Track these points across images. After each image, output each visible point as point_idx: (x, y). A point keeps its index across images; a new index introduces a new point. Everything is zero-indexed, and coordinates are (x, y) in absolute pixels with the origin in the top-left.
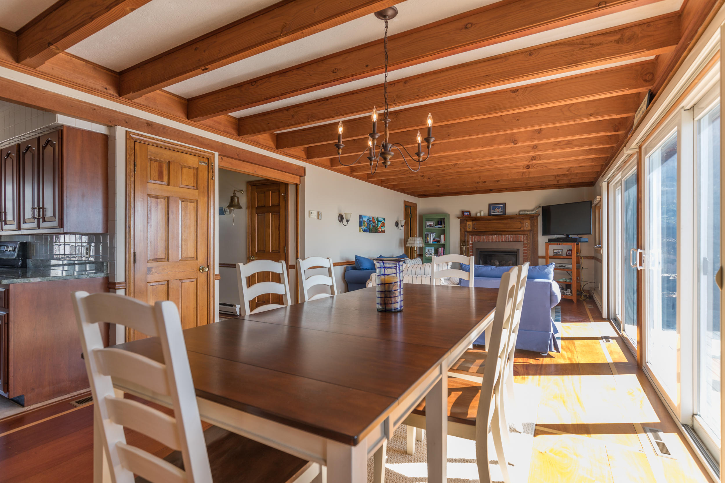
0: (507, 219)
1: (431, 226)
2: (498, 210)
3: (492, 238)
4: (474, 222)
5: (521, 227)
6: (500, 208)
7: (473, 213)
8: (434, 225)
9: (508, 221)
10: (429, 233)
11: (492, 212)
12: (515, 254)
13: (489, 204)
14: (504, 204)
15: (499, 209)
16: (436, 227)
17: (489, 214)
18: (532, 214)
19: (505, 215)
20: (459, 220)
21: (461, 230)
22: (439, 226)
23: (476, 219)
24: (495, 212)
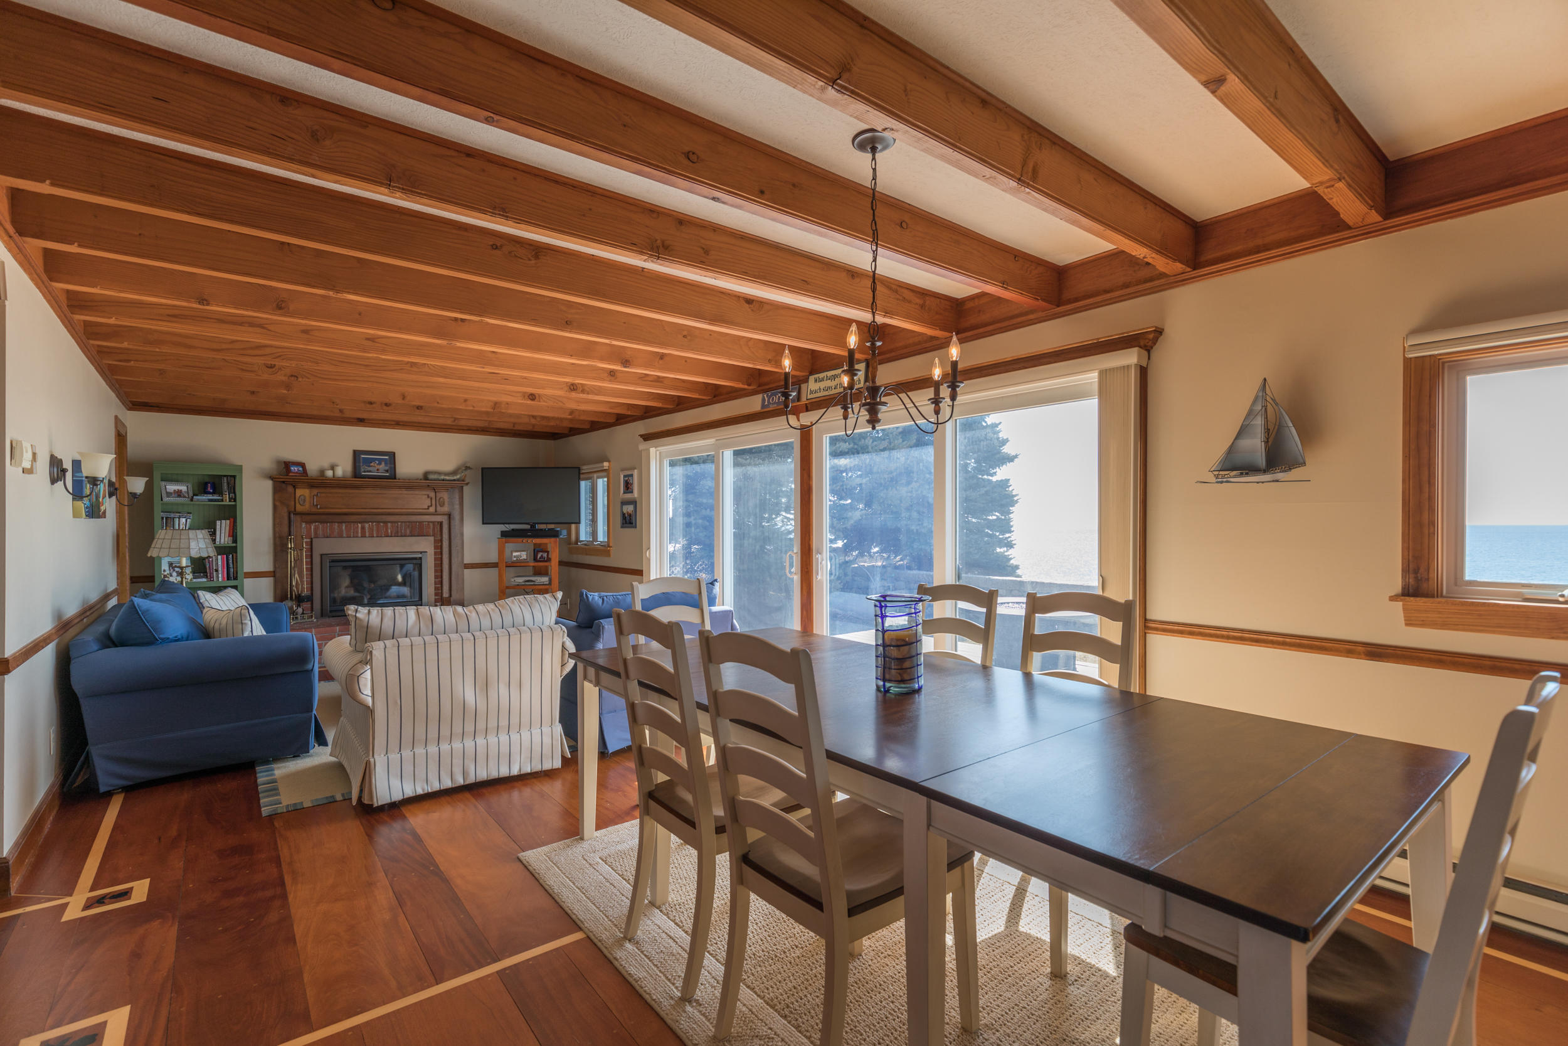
0: (400, 487)
1: (179, 494)
2: (378, 467)
3: (363, 528)
4: (315, 491)
5: (429, 507)
6: (383, 463)
7: (312, 468)
8: (191, 494)
9: (400, 492)
10: (172, 515)
11: (362, 470)
12: (418, 562)
13: (355, 452)
14: (392, 455)
15: (380, 464)
16: (198, 500)
17: (356, 474)
18: (454, 480)
19: (395, 479)
20: (269, 484)
21: (275, 508)
22: (210, 497)
23: (320, 483)
24: (370, 471)
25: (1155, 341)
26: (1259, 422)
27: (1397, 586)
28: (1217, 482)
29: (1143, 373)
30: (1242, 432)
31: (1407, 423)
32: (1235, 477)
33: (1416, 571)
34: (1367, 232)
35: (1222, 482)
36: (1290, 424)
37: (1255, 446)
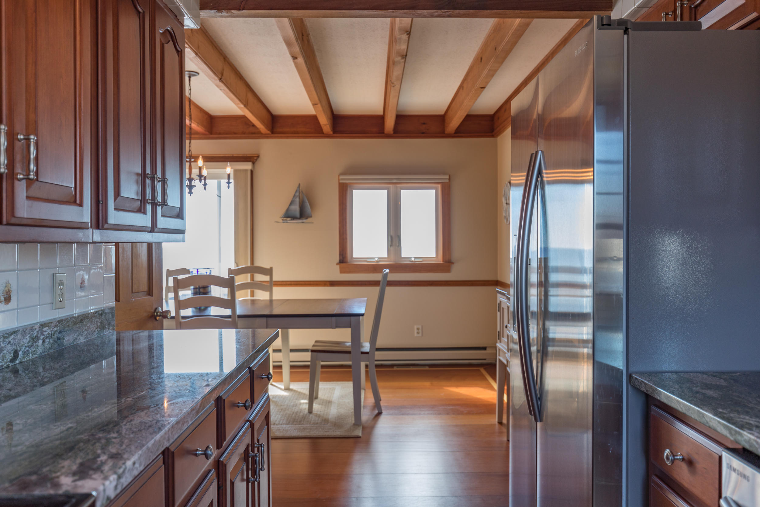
25: (256, 160)
26: (297, 200)
27: (337, 260)
28: (283, 222)
29: (252, 172)
30: (292, 203)
31: (340, 205)
32: (289, 220)
33: (343, 255)
34: (328, 136)
35: (285, 222)
36: (307, 201)
37: (296, 208)
